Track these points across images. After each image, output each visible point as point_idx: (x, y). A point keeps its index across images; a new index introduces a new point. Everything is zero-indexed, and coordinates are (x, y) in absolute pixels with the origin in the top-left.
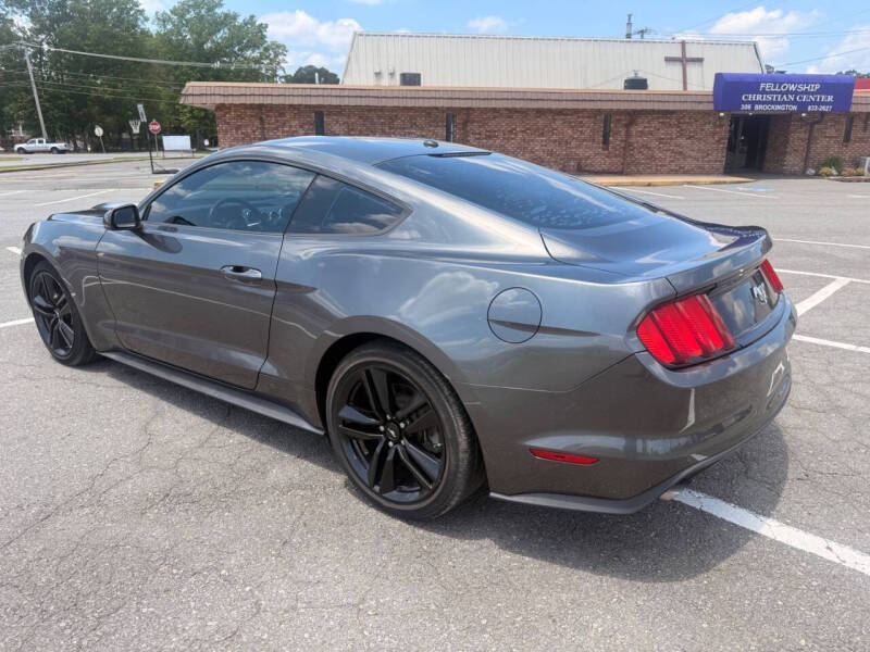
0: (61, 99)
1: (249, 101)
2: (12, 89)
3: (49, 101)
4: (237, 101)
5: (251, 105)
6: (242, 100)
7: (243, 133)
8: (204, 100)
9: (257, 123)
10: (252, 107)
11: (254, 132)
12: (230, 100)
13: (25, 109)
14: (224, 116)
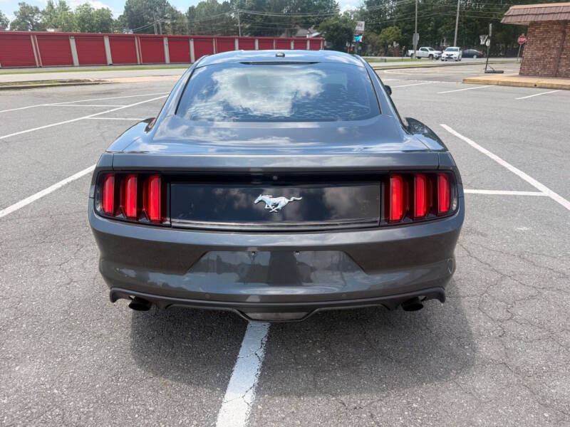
0: (473, 21)
1: (555, 18)
2: (446, 17)
3: (464, 23)
4: (546, 18)
5: (558, 21)
6: (550, 18)
7: (545, 44)
8: (519, 19)
9: (560, 36)
10: (558, 22)
11: (555, 43)
12: (540, 18)
13: (450, 29)
14: (534, 31)
